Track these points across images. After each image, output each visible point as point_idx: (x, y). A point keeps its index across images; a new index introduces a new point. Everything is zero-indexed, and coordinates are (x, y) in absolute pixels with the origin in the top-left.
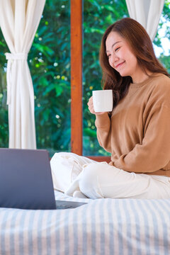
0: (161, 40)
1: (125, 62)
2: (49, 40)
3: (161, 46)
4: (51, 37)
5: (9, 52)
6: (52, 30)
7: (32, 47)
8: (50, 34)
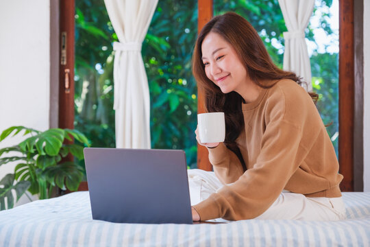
0: (314, 32)
1: (229, 74)
2: (162, 30)
3: (314, 40)
4: (165, 26)
5: (118, 41)
6: (166, 16)
7: (146, 38)
8: (165, 22)
